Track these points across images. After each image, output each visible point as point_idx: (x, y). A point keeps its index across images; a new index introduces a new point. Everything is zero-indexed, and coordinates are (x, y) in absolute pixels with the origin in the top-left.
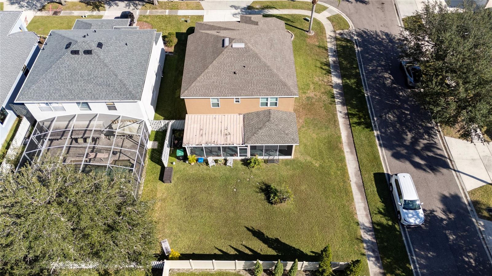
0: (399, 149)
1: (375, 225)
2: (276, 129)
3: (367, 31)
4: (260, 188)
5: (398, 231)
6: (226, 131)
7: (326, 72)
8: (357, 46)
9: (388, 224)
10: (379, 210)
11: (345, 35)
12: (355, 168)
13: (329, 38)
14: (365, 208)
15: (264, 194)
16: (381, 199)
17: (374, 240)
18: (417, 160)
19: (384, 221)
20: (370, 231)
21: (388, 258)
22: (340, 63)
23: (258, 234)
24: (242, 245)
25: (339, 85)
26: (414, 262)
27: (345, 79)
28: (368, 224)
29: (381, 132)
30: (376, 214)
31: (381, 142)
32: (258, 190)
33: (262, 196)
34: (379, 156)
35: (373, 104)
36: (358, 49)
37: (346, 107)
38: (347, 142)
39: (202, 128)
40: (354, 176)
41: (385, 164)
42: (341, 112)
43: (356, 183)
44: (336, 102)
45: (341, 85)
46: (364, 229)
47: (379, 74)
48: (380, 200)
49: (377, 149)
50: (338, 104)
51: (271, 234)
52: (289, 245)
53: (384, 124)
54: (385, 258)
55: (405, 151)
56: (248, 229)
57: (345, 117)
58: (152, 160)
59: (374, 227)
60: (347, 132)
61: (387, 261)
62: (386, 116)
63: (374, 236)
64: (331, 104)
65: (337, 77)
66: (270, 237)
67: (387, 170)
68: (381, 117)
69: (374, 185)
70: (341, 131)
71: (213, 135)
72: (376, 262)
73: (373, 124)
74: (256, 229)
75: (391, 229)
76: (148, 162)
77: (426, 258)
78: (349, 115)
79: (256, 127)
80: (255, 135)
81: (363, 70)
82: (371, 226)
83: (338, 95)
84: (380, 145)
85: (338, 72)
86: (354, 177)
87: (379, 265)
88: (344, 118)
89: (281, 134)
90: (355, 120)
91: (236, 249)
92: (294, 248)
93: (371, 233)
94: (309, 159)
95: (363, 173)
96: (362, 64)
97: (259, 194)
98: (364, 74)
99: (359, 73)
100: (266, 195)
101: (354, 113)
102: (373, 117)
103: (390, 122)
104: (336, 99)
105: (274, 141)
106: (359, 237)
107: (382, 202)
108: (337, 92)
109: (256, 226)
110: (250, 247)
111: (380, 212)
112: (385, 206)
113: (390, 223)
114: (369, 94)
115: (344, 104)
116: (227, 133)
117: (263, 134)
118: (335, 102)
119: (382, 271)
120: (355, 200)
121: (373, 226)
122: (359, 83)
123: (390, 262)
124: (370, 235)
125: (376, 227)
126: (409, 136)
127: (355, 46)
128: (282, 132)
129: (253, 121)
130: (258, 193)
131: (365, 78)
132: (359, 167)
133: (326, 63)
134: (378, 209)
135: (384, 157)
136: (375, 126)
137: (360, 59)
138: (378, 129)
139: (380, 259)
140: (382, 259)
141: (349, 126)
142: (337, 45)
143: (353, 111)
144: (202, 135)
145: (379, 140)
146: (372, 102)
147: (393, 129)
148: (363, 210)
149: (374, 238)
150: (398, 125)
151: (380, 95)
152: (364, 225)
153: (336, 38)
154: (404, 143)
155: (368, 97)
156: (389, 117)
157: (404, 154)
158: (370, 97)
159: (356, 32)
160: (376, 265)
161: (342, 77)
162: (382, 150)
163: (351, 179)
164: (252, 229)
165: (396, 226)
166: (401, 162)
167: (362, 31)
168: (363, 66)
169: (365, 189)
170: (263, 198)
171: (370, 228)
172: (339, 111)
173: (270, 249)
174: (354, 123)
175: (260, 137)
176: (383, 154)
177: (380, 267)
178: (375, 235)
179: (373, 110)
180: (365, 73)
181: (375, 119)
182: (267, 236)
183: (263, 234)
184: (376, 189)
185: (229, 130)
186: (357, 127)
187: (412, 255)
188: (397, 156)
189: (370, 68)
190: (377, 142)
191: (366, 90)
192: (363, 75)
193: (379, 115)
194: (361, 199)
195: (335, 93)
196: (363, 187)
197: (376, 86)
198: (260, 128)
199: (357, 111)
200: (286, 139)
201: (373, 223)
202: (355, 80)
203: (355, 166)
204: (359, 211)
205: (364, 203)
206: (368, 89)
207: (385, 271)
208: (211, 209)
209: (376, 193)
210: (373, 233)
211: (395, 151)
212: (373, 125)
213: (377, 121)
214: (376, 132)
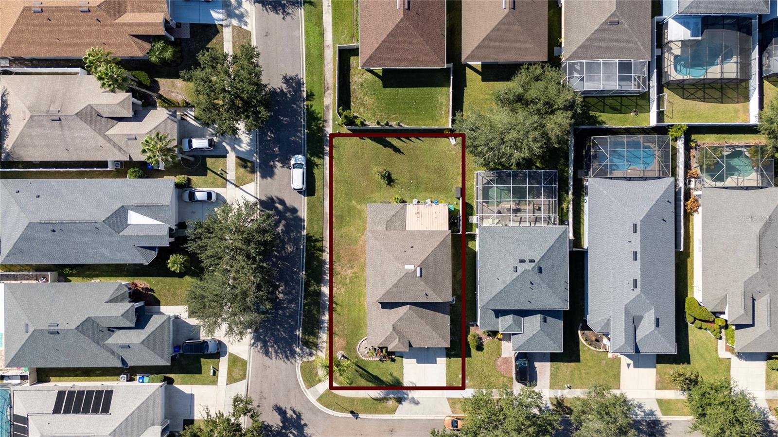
0: (291, 217)
1: (321, 157)
2: (382, 215)
3: (285, 359)
4: (395, 183)
6: (419, 216)
7: (333, 299)
8: (299, 337)
9: (314, 157)
11: (307, 353)
13: (324, 348)
16: (314, 174)
18: (280, 207)
19: (316, 160)
21: (319, 136)
22: (319, 312)
23: (397, 150)
26: (304, 134)
29: (301, 233)
30: (320, 164)
31: (303, 224)
32: (396, 181)
33: (394, 177)
34: (307, 211)
35: (301, 261)
36: (299, 333)
37: (322, 258)
41: (304, 204)
42: (326, 253)
44: (328, 264)
45: (322, 285)
47: (287, 298)
49: (307, 217)
50: (327, 261)
51: (389, 150)
53: (296, 241)
55: (287, 215)
56: (403, 153)
57: (324, 248)
59: (323, 156)
62: (293, 249)
63: (323, 149)
65: (324, 293)
66: (389, 149)
67: (304, 199)
68: (297, 249)
71: (427, 213)
73: (305, 241)
74: (398, 154)
75: (312, 155)
77: (296, 136)
78: (321, 249)
79: (396, 217)
80: (397, 210)
81: (300, 303)
83: (326, 271)
84: (304, 221)
85: (322, 299)
87: (325, 132)
90: (318, 244)
91: (411, 140)
93: (326, 152)
94: (359, 207)
95: (322, 196)
96: (299, 311)
99: (304, 299)
100: (391, 178)
103: (291, 243)
104: (328, 267)
107: (314, 172)
108: (326, 276)
109: (397, 156)
111: (317, 166)
112: (312, 170)
113: (312, 158)
114: (301, 274)
115: (323, 262)
116: (418, 214)
117: (392, 211)
119: (325, 128)
122: (307, 285)
123: (319, 133)
125: (321, 155)
126: (280, 229)
127: (300, 336)
129: (398, 223)
130: (396, 179)
131: (300, 293)
132: (323, 201)
134: (318, 170)
135: (304, 210)
136: (304, 239)
137: (299, 318)
138: (302, 236)
140: (323, 135)
141: (324, 239)
142: (317, 337)
143: (318, 253)
144: (435, 213)
145: (304, 225)
146: (300, 265)
147: (290, 236)
150: (286, 240)
151: (293, 272)
153: (317, 348)
154: (285, 222)
155: (303, 271)
156: (291, 248)
157: (288, 212)
158: (301, 270)
159: (295, 358)
160: (327, 132)
161: (320, 294)
162: (304, 216)
164: (401, 153)
166: (292, 206)
167: (289, 360)
168: (299, 309)
170: (393, 175)
172: (328, 254)
174: (320, 241)
176: (303, 214)
177: (325, 130)
179: (302, 256)
180: (299, 300)
181: (302, 247)
183: (394, 150)
184: (316, 183)
185: (416, 217)
186: (318, 237)
187: (304, 138)
188: (294, 210)
189: (293, 306)
190: (306, 224)
191: (302, 278)
192: (301, 297)
193: (299, 250)
195: (328, 274)
196: (324, 185)
197: (293, 283)
198: (394, 216)
199: (315, 253)
202: (310, 289)
203: (326, 202)
205: (326, 173)
206: (301, 280)
207: (323, 128)
208: (427, 167)
209: (316, 180)
210: (323, 151)
211: (294, 215)
213: (301, 244)
214: (305, 233)
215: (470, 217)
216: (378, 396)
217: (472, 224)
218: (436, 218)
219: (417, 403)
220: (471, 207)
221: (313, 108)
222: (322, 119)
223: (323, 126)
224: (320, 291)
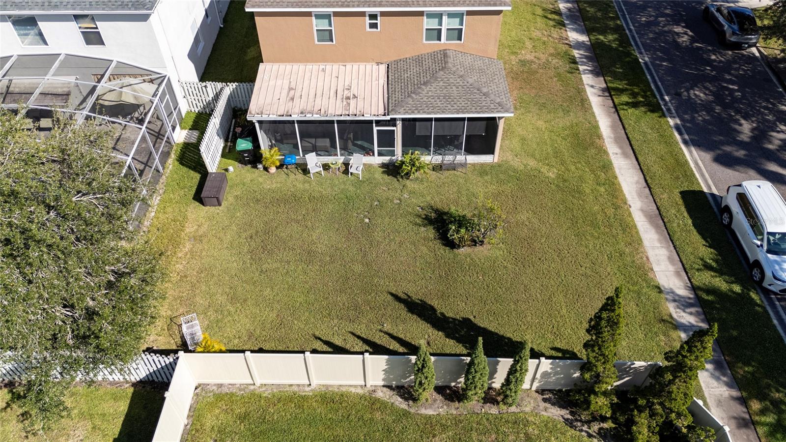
0: (728, 149)
1: (700, 293)
2: (461, 84)
4: (424, 217)
5: (759, 305)
6: (346, 92)
7: (555, 24)
9: (731, 291)
10: (705, 262)
12: (637, 182)
14: (670, 259)
15: (434, 229)
16: (707, 241)
18: (774, 168)
20: (691, 305)
21: (748, 364)
22: (580, 10)
23: (421, 310)
24: (381, 331)
25: (585, 44)
27: (594, 33)
28: (682, 291)
29: (682, 119)
30: (698, 270)
31: (686, 137)
34: (686, 161)
35: (658, 75)
37: (602, 79)
38: (612, 136)
39: (293, 85)
40: (636, 196)
41: (702, 175)
42: (592, 86)
43: (642, 210)
44: (581, 69)
45: (589, 43)
46: (675, 301)
47: (663, 27)
48: (704, 243)
49: (681, 149)
50: (585, 74)
51: (452, 309)
52: (497, 334)
54: (740, 365)
55: (743, 152)
56: (397, 298)
57: (602, 94)
58: (182, 164)
59: (698, 297)
60: (609, 120)
61: (745, 372)
62: (689, 94)
63: (703, 317)
64: (572, 73)
65: (577, 32)
68: (679, 95)
69: (686, 214)
70: (598, 118)
71: (318, 100)
72: (717, 374)
73: (663, 107)
75: (742, 299)
76: (174, 166)
78: (609, 91)
79: (416, 81)
80: (413, 95)
81: (630, 22)
82: (692, 296)
83: (584, 60)
84: (685, 142)
85: (579, 25)
86: (638, 199)
87: (725, 379)
88: (599, 96)
89: (472, 93)
90: (625, 98)
91: (366, 342)
92: (509, 339)
93: (693, 310)
95: (657, 190)
96: (626, 13)
97: (423, 229)
98: (632, 28)
99: (622, 25)
100: (437, 229)
101: (621, 87)
102: (662, 96)
103: (700, 104)
104: (581, 65)
105: (456, 107)
106: (665, 318)
107: (710, 247)
108: (581, 54)
109: (416, 293)
110: (402, 336)
111: (708, 267)
113: (737, 288)
114: (647, 59)
115: (596, 73)
116: (349, 95)
117: (430, 93)
118: (578, 69)
119: (735, 393)
120: (646, 243)
121: (696, 294)
122: (624, 41)
123: (752, 374)
124: (691, 314)
125: (705, 296)
126: (746, 128)
128: (475, 91)
129: (409, 73)
130: (420, 226)
131: (635, 34)
132: (646, 181)
133: (553, 10)
134: (702, 259)
135: (696, 164)
136: (669, 110)
137: (621, 6)
138: (675, 115)
139: (726, 366)
140: (731, 366)
141: (614, 110)
143: (619, 85)
144: (292, 99)
145: (680, 134)
146: (655, 70)
148: (668, 263)
149: (703, 321)
150: (718, 108)
151: (669, 60)
152: (673, 292)
154: (738, 138)
155: (646, 63)
156: (695, 94)
157: (742, 157)
158: (649, 64)
160: (718, 379)
161: (588, 31)
162: (691, 152)
163: (630, 202)
164: (406, 297)
165: (753, 295)
166: (738, 171)
168: (627, 16)
169: (665, 220)
170: (432, 236)
171: (689, 298)
172: (588, 84)
173: (451, 342)
174: (622, 104)
175: (425, 99)
176: (694, 156)
177: (729, 385)
178: (705, 313)
179: (659, 84)
180: (634, 26)
181: (667, 98)
182: (442, 314)
184: (690, 222)
185: (354, 90)
186: (630, 111)
188: (726, 161)
189: (644, 19)
190: (677, 135)
191: (641, 53)
192: (630, 30)
193: (673, 92)
194: (660, 241)
195: (577, 56)
196: (661, 218)
197: (660, 46)
198: (425, 84)
199: (627, 84)
200: (484, 104)
201: (694, 288)
202: (615, 36)
203: (636, 178)
204: (658, 264)
205: (668, 248)
206: (643, 51)
207: (744, 394)
209: (693, 228)
210: (700, 310)
211: (719, 152)
212: (664, 109)
213: (670, 101)
214: (672, 120)
218: (290, 89)
222: (761, 430)
223: (743, 401)
224: (588, 36)
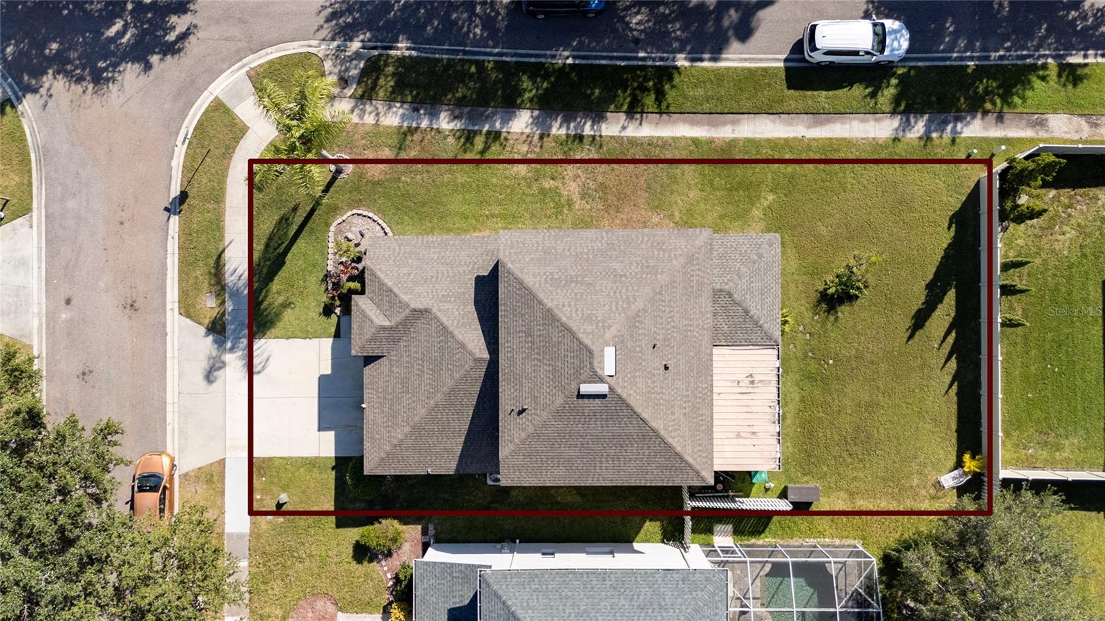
0: (726, 23)
1: (898, 110)
2: (748, 278)
3: (330, 10)
4: (826, 314)
5: (909, 72)
6: (742, 384)
7: (497, 143)
8: (391, 48)
9: (896, 86)
10: (868, 95)
11: (347, 70)
12: (773, 122)
13: (361, 117)
14: (862, 121)
15: (839, 306)
16: (845, 87)
17: (926, 117)
19: (889, 92)
20: (908, 120)
21: (958, 100)
22: (460, 103)
23: (920, 319)
24: (939, 349)
25: (537, 118)
26: (962, 59)
27: (518, 102)
28: (895, 122)
29: (680, 51)
30: (876, 103)
31: (707, 56)
32: (832, 318)
33: (844, 311)
34: (743, 69)
36: (403, 49)
37: (609, 114)
38: (706, 127)
40: (791, 128)
41: (761, 60)
42: (624, 128)
43: (809, 127)
44: (592, 133)
45: (536, 113)
46: (904, 131)
48: (847, 89)
49: (728, 69)
50: (600, 131)
51: (918, 297)
53: (657, 38)
54: (959, 104)
55: (732, 12)
56: (911, 337)
57: (638, 122)
58: (763, 531)
59: (902, 113)
60: (681, 124)
61: (965, 102)
62: (635, 30)
63: (919, 116)
64: (601, 146)
65: (510, 119)
66: (923, 299)
67: (777, 60)
68: (636, 41)
69: (815, 93)
70: (679, 134)
71: (754, 409)
72: (965, 122)
73: (658, 64)
74: (909, 323)
75: (904, 81)
77: (956, 35)
78: (634, 110)
80: (761, 322)
81: (483, 50)
82: (899, 117)
83: (572, 125)
84: (715, 60)
86: (795, 128)
87: (968, 119)
88: (641, 124)
90: (649, 100)
91: (948, 359)
93: (912, 120)
94: (757, 213)
95: (786, 109)
96: (462, 48)
97: (840, 314)
98: (497, 50)
99: (496, 62)
101: (628, 100)
102: (637, 58)
104: (583, 131)
105: (773, 285)
106: (922, 143)
107: (852, 87)
108: (560, 127)
109: (904, 321)
110: (943, 334)
111: (873, 95)
112: (861, 82)
113: (894, 81)
114: (566, 53)
115: (598, 116)
116: (747, 382)
117: (759, 307)
118: (594, 137)
119: (979, 116)
120: (846, 135)
121: (899, 113)
122: (536, 71)
123: (966, 99)
124: (916, 123)
125: (902, 108)
127: (392, 52)
128: (756, 266)
129: (724, 325)
130: (837, 317)
131: (513, 51)
132: (773, 114)
134: (865, 97)
135: (746, 60)
136: (662, 59)
137: (442, 50)
138: (671, 56)
139: (958, 114)
140: (959, 110)
141: (665, 115)
142: (391, 99)
144: (753, 433)
145: (702, 60)
146: (590, 51)
147: (672, 22)
148: (866, 124)
149: (922, 117)
150: (662, 9)
152: (897, 130)
153: (362, 97)
154: (711, 8)
155: (574, 57)
156: (637, 24)
157: (739, 14)
159: (333, 39)
160: (968, 123)
161: (511, 104)
162: (727, 59)
163: (799, 135)
165: (900, 71)
166: (758, 27)
167: (328, 20)
168: (467, 49)
169: (822, 111)
170: (848, 308)
171: (901, 119)
172: (620, 132)
173: (946, 299)
174: (659, 105)
175: (765, 312)
176: (736, 58)
177: (974, 117)
178: (915, 113)
180: (494, 47)
181: (641, 54)
182: (923, 304)
183: (919, 311)
184: (824, 93)
185: (741, 377)
186: (670, 100)
187: (949, 59)
188: (744, 32)
189: (478, 31)
190: (706, 64)
191: (554, 57)
192: (502, 54)
194: (843, 123)
195: (563, 131)
196: (817, 114)
198: (746, 312)
199: (625, 91)
200: (770, 260)
201: (893, 113)
202: (525, 78)
203: (768, 122)
204: (869, 132)
205: (855, 118)
207: (980, 110)
208: (871, 406)
209: (830, 93)
210: (912, 115)
211: (731, 33)
212: (661, 63)
214: (682, 61)
215: (730, 527)
216: (229, 268)
217: (710, 531)
218: (738, 436)
219: (209, 377)
220: (758, 531)
221: (1037, 84)
222: (1006, 110)
223: (985, 113)
224: (519, 107)
